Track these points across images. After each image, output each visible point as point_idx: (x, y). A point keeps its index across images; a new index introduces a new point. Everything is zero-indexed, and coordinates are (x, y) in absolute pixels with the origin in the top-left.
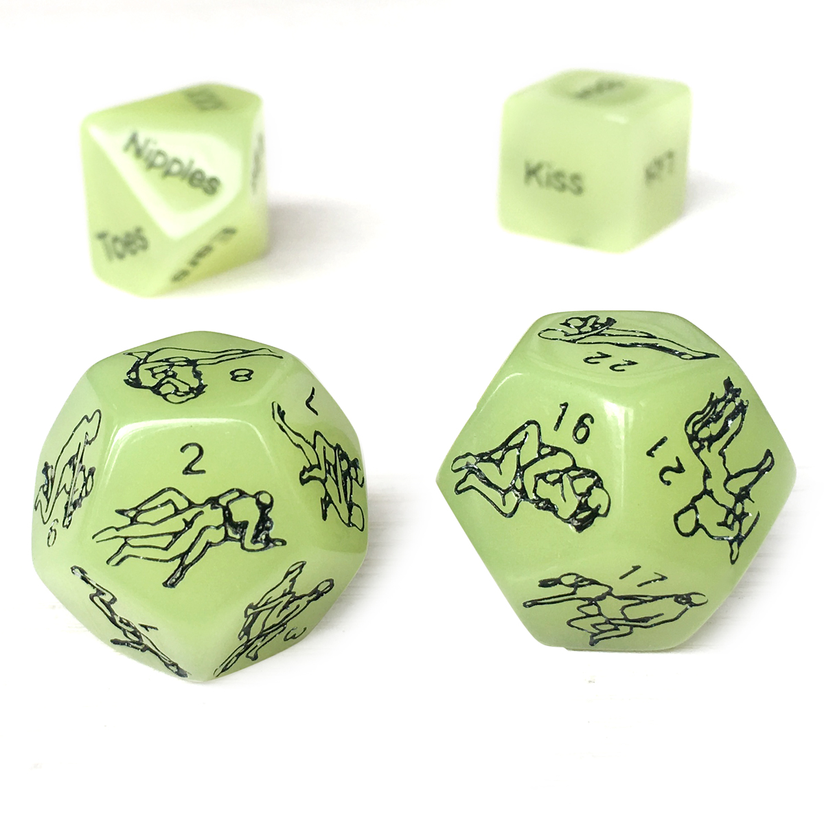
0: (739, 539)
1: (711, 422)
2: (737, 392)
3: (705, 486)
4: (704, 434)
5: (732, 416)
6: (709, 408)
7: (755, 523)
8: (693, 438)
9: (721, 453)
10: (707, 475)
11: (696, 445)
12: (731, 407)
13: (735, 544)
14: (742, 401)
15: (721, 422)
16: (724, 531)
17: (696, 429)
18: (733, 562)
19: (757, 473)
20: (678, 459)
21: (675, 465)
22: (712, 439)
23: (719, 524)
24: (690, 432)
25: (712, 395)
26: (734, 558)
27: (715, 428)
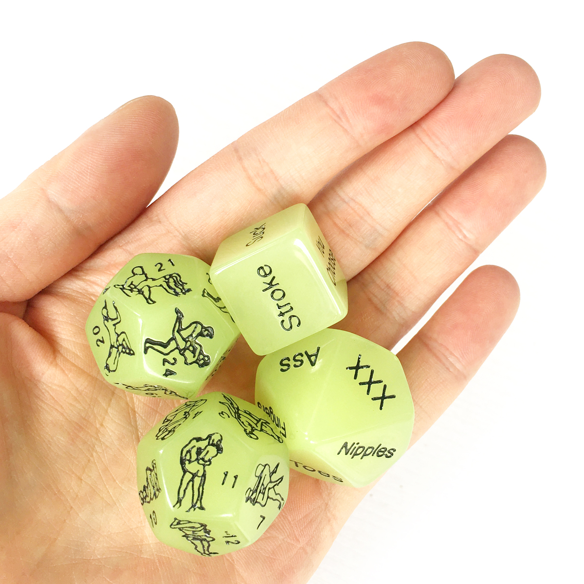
1: (175, 283)
6: (181, 283)
8: (171, 276)
11: (167, 277)
19: (148, 297)
20: (164, 270)
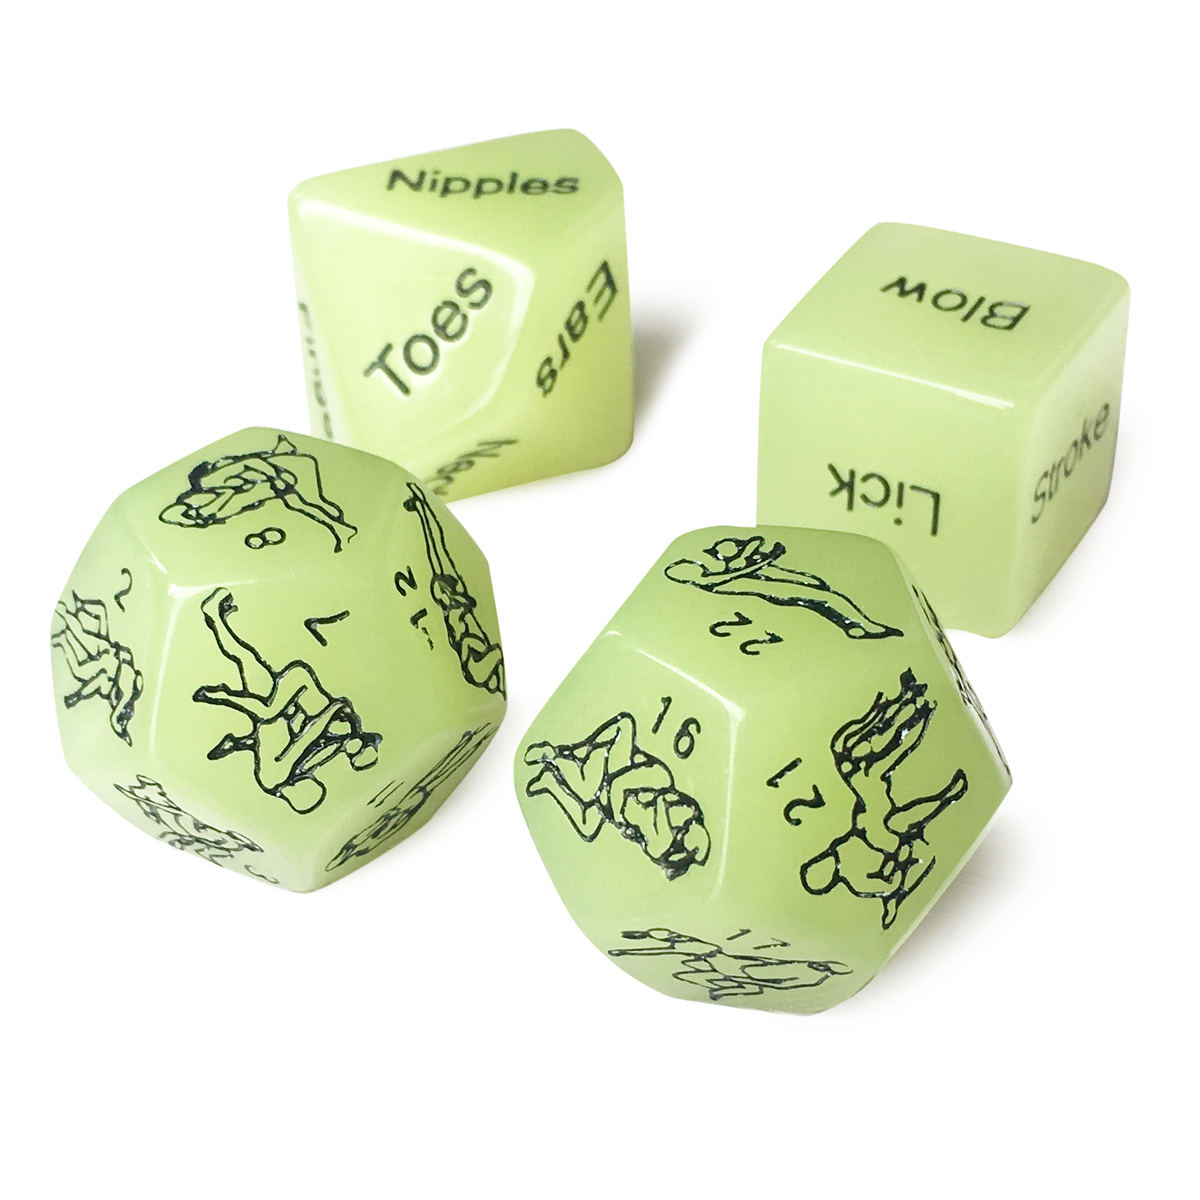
0: (900, 896)
1: (874, 734)
2: (920, 690)
3: (854, 824)
4: (861, 751)
5: (909, 724)
6: (873, 714)
7: (927, 872)
9: (885, 778)
10: (860, 808)
12: (909, 711)
13: (893, 902)
14: (926, 703)
15: (890, 734)
16: (878, 885)
17: (850, 744)
18: (886, 927)
19: (938, 803)
20: (815, 789)
21: (811, 796)
22: (872, 758)
23: (870, 876)
24: (839, 748)
25: (880, 695)
26: (887, 921)
27: (879, 742)
